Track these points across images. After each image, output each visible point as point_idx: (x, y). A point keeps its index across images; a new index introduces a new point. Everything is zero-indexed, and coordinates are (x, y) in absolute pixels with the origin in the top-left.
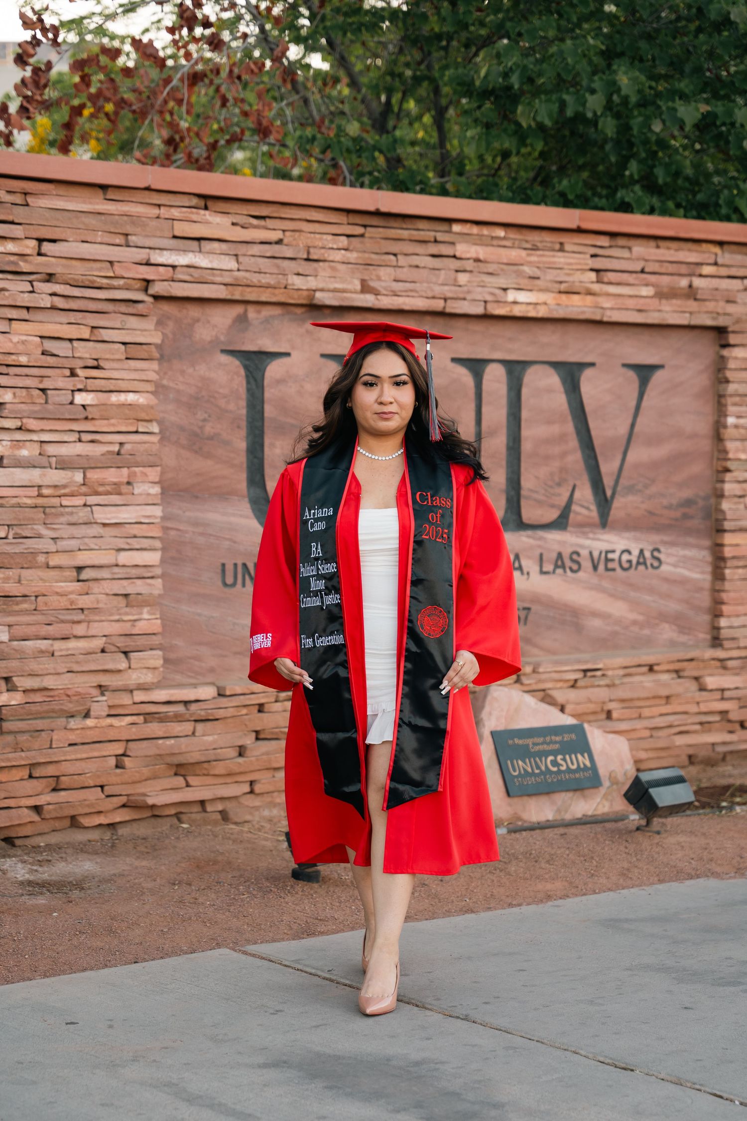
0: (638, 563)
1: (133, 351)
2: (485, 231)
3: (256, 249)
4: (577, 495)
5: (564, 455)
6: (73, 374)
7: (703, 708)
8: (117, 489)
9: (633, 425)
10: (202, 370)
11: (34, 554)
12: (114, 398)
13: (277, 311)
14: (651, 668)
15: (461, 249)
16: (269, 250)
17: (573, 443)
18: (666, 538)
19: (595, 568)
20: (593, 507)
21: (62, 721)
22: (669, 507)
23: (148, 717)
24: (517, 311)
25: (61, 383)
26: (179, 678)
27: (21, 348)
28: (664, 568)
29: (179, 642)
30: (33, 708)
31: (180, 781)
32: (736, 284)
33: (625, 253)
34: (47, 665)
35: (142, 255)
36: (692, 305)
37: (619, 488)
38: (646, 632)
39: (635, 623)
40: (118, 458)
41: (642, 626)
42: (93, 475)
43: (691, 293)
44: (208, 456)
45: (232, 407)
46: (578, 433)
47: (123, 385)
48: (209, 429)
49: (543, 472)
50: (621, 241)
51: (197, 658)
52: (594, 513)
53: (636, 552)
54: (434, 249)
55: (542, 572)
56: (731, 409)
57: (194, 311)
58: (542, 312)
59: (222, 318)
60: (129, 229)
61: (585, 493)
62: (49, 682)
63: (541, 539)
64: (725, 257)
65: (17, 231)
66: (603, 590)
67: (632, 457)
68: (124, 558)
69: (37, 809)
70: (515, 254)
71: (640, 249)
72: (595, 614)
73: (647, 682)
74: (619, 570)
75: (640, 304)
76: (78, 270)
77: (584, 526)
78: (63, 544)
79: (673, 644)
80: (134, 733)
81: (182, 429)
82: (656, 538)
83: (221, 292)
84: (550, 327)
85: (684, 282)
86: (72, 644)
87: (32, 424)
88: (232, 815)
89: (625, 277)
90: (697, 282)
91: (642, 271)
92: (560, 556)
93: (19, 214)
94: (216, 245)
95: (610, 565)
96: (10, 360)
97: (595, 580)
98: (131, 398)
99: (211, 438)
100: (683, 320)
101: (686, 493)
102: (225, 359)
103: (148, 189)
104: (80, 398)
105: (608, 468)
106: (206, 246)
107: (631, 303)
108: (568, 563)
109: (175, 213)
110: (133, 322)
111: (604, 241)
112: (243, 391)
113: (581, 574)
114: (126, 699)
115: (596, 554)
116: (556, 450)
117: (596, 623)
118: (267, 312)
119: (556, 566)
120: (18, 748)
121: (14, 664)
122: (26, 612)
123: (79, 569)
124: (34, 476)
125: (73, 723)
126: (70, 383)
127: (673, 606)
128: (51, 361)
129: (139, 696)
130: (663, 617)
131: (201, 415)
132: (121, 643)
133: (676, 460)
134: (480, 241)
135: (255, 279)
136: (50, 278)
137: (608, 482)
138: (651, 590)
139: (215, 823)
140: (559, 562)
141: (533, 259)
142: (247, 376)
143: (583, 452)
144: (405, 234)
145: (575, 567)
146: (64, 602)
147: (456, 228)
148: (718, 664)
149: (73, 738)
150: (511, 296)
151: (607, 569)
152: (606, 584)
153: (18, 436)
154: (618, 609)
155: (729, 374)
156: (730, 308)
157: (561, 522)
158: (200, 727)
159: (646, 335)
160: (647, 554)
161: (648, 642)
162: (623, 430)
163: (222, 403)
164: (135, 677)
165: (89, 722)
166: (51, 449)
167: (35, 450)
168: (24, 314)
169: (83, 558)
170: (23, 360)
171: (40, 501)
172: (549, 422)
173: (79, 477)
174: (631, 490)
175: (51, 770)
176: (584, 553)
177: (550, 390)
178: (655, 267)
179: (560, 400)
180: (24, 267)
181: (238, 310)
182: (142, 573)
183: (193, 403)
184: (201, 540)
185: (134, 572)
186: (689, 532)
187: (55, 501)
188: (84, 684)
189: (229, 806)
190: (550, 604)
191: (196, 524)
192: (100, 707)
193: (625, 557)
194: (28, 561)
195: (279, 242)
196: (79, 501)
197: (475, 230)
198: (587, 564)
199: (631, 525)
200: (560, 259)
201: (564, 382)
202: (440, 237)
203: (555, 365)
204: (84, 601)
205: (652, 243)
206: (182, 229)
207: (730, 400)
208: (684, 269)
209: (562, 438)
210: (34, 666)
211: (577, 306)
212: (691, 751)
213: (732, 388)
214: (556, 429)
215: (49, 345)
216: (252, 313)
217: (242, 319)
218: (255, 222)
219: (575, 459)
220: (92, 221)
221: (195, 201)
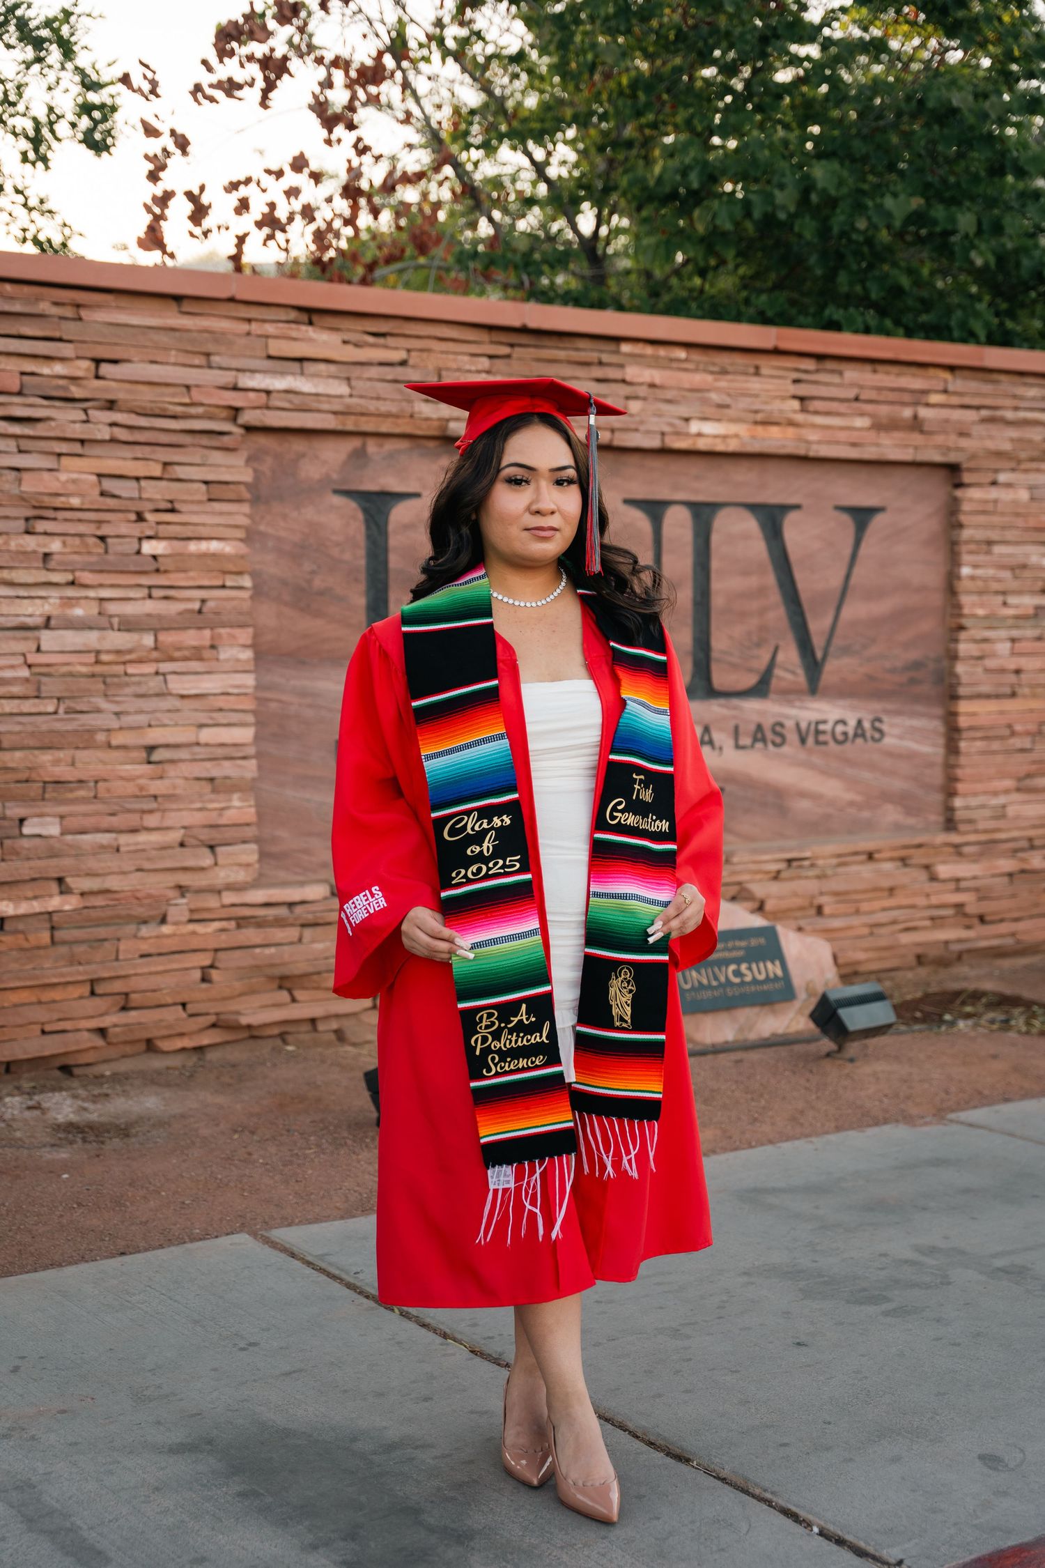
0: (856, 735)
1: (217, 491)
2: (662, 352)
3: (374, 372)
4: (781, 657)
5: (762, 612)
6: (140, 518)
7: (934, 900)
8: (197, 654)
9: (848, 577)
10: (309, 513)
11: (91, 732)
12: (193, 547)
13: (403, 445)
14: (870, 856)
15: (631, 372)
16: (390, 373)
17: (775, 597)
18: (889, 706)
19: (803, 741)
20: (801, 672)
21: (130, 929)
22: (893, 671)
23: (241, 922)
24: (702, 445)
25: (124, 529)
26: (282, 875)
27: (71, 488)
28: (888, 741)
29: (282, 833)
30: (93, 913)
31: (284, 996)
32: (971, 415)
33: (836, 379)
34: (111, 862)
35: (227, 378)
36: (917, 438)
37: (832, 649)
38: (866, 814)
39: (852, 804)
40: (200, 617)
41: (860, 807)
42: (167, 638)
43: (916, 425)
44: (318, 614)
45: (347, 556)
46: (781, 585)
47: (204, 531)
48: (318, 583)
49: (738, 631)
50: (830, 365)
51: (306, 851)
52: (801, 678)
53: (852, 723)
54: (598, 372)
55: (738, 747)
56: (966, 558)
57: (298, 445)
58: (732, 446)
59: (333, 454)
60: (210, 347)
61: (790, 655)
62: (113, 883)
63: (735, 708)
64: (957, 383)
65: (67, 350)
66: (812, 767)
67: (847, 613)
68: (206, 735)
69: (102, 1032)
70: (699, 379)
71: (852, 374)
72: (803, 794)
73: (865, 873)
74: (832, 744)
75: (854, 436)
76: (146, 396)
77: (789, 694)
78: (127, 720)
79: (898, 827)
80: (223, 941)
81: (284, 583)
82: (877, 706)
83: (329, 422)
84: (745, 464)
85: (907, 413)
86: (142, 838)
87: (86, 577)
88: (349, 1035)
89: (834, 406)
90: (924, 412)
91: (857, 399)
92: (759, 728)
93: (68, 330)
94: (322, 367)
95: (822, 738)
96: (59, 502)
97: (802, 755)
98: (214, 546)
99: (321, 593)
100: (907, 455)
101: (914, 655)
102: (338, 500)
103: (232, 300)
104: (148, 548)
105: (818, 626)
106: (310, 368)
107: (842, 436)
108: (769, 735)
109: (270, 329)
110: (217, 457)
111: (809, 364)
112: (361, 538)
113: (785, 749)
114: (212, 902)
115: (803, 725)
116: (755, 605)
117: (804, 804)
118: (390, 445)
119: (755, 740)
120: (73, 961)
121: (67, 862)
122: (84, 800)
123: (151, 749)
124: (91, 639)
125: (145, 931)
126: (137, 529)
127: (898, 785)
128: (111, 503)
129: (229, 898)
130: (887, 797)
131: (308, 566)
132: (205, 835)
133: (900, 617)
134: (656, 363)
135: (372, 406)
136: (111, 405)
137: (818, 642)
138: (872, 767)
139: (329, 1044)
140: (759, 735)
141: (723, 384)
142: (367, 522)
143: (788, 609)
144: (561, 354)
145: (778, 740)
146: (131, 788)
147: (626, 348)
148: (951, 850)
149: (145, 947)
150: (695, 427)
151: (817, 742)
152: (816, 760)
153: (70, 592)
154: (832, 788)
155: (963, 518)
156: (964, 443)
157: (761, 689)
158: (308, 933)
159: (864, 473)
160: (867, 725)
161: (868, 826)
162: (836, 581)
163: (335, 552)
164: (223, 876)
165: (166, 929)
166: (112, 608)
167: (94, 609)
168: (77, 448)
169: (154, 736)
170: (75, 502)
171: (98, 669)
172: (745, 573)
173: (148, 640)
174: (846, 651)
175: (118, 986)
176: (790, 724)
177: (746, 537)
178: (872, 395)
179: (758, 548)
180: (76, 392)
181: (355, 443)
182: (230, 752)
183: (298, 552)
184: (309, 713)
185: (220, 752)
186: (917, 699)
187: (119, 669)
188: (158, 884)
189: (347, 1024)
190: (748, 783)
191: (303, 694)
192: (179, 909)
193: (840, 728)
194: (86, 740)
195: (403, 363)
196: (149, 668)
197: (649, 350)
198: (793, 737)
199: (845, 691)
200: (755, 384)
201: (763, 526)
202: (606, 358)
203: (753, 508)
204: (157, 787)
205: (868, 367)
206: (276, 348)
207: (964, 548)
208: (907, 397)
209: (761, 591)
210: (92, 864)
211: (776, 439)
212: (919, 950)
213: (966, 534)
214: (753, 581)
215: (108, 485)
216: (372, 446)
217: (359, 455)
218: (371, 339)
219: (778, 615)
220: (163, 338)
221: (293, 315)
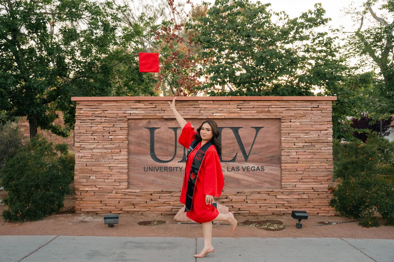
0: (257, 170)
1: (122, 129)
2: (207, 102)
3: (150, 109)
4: (238, 155)
5: (234, 146)
6: (109, 133)
7: (276, 202)
8: (117, 153)
9: (254, 140)
10: (140, 131)
11: (100, 164)
12: (117, 137)
13: (157, 120)
14: (259, 193)
15: (200, 106)
16: (153, 109)
17: (237, 144)
18: (265, 164)
19: (244, 170)
20: (243, 157)
21: (107, 194)
22: (267, 157)
23: (125, 195)
24: (216, 117)
25: (106, 135)
26: (134, 188)
27: (98, 129)
28: (265, 171)
29: (135, 181)
30: (100, 191)
31: (133, 207)
32: (284, 109)
33: (248, 104)
34: (102, 183)
35: (124, 112)
36: (269, 114)
37: (251, 153)
38: (260, 185)
39: (256, 182)
40: (118, 147)
41: (259, 183)
42: (113, 151)
43: (269, 112)
44: (141, 147)
45: (147, 138)
46: (238, 142)
47: (119, 135)
48: (141, 142)
49: (228, 150)
50: (246, 102)
51: (138, 184)
52: (243, 159)
53: (256, 167)
54: (194, 106)
55: (228, 171)
56: (283, 136)
57: (138, 121)
58: (223, 117)
59: (144, 122)
60: (121, 108)
61: (240, 154)
62: (103, 187)
63: (227, 164)
64: (277, 103)
65: (99, 110)
66: (247, 175)
67: (254, 147)
68: (119, 165)
69: (102, 209)
70: (215, 106)
71: (252, 103)
72: (244, 180)
73: (258, 196)
74: (251, 171)
75: (252, 114)
76: (110, 115)
77: (240, 161)
78: (106, 163)
79: (269, 188)
80: (122, 197)
81: (136, 142)
82: (263, 164)
83: (141, 117)
84: (229, 120)
85: (267, 109)
86: (108, 180)
87: (100, 142)
88: (143, 214)
89: (249, 109)
90: (270, 109)
91: (253, 107)
92: (233, 167)
93: (99, 107)
94: (140, 109)
95: (248, 170)
96: (96, 131)
97: (244, 173)
98: (121, 137)
99: (142, 144)
100: (266, 117)
101: (271, 155)
102: (145, 129)
103: (123, 100)
104: (110, 137)
105: (247, 149)
106: (138, 109)
107: (249, 114)
108: (236, 169)
109: (131, 104)
110: (122, 123)
111: (242, 102)
112: (149, 135)
113: (239, 171)
114: (120, 191)
115: (244, 167)
116: (232, 145)
117: (245, 182)
118: (155, 120)
119: (232, 170)
120: (97, 198)
121: (96, 183)
122: (100, 174)
123: (110, 167)
124: (101, 151)
125: (109, 194)
126: (109, 135)
127: (268, 179)
128: (104, 131)
129: (122, 190)
130: (265, 182)
131: (139, 140)
132: (119, 180)
133: (268, 148)
134: (206, 104)
135: (149, 114)
136: (106, 117)
137: (247, 152)
138: (261, 176)
139: (140, 215)
140: (233, 169)
141: (221, 106)
142: (150, 132)
143: (240, 146)
144: (186, 104)
145: (238, 170)
146: (106, 173)
147: (199, 102)
148: (281, 193)
149: (109, 197)
150: (214, 114)
151: (247, 171)
152: (247, 174)
153: (98, 144)
154: (251, 179)
155: (282, 129)
156: (281, 114)
157: (234, 160)
158: (137, 197)
159: (258, 121)
160: (260, 168)
161: (261, 187)
162: (252, 141)
163: (145, 137)
164: (121, 187)
165: (112, 194)
166: (104, 146)
167: (102, 146)
168: (100, 123)
169: (110, 165)
170: (99, 131)
171: (102, 155)
172: (229, 140)
173: (110, 151)
174: (254, 154)
175: (105, 202)
176: (241, 167)
177: (230, 133)
178: (257, 107)
179: (232, 135)
180: (100, 115)
181: (149, 120)
182: (122, 168)
183: (138, 137)
184: (140, 162)
185: (121, 168)
186: (273, 163)
187: (105, 155)
188: (111, 187)
189: (144, 212)
190: (230, 177)
191: (138, 159)
192: (114, 192)
193: (253, 168)
194: (99, 165)
195: (156, 107)
196: (110, 155)
197: (204, 102)
198: (241, 170)
199: (254, 161)
200: (228, 106)
201: (234, 132)
202: (195, 104)
203: (231, 128)
204: (111, 173)
205: (256, 102)
206: (132, 107)
207: (282, 134)
208: (266, 107)
209: (233, 143)
210: (100, 184)
211: (233, 116)
212: (273, 212)
213: (282, 132)
214: (232, 141)
215: (104, 128)
216: (151, 121)
217: (149, 122)
218: (149, 104)
219: (237, 147)
220: (114, 107)
221: (134, 102)
